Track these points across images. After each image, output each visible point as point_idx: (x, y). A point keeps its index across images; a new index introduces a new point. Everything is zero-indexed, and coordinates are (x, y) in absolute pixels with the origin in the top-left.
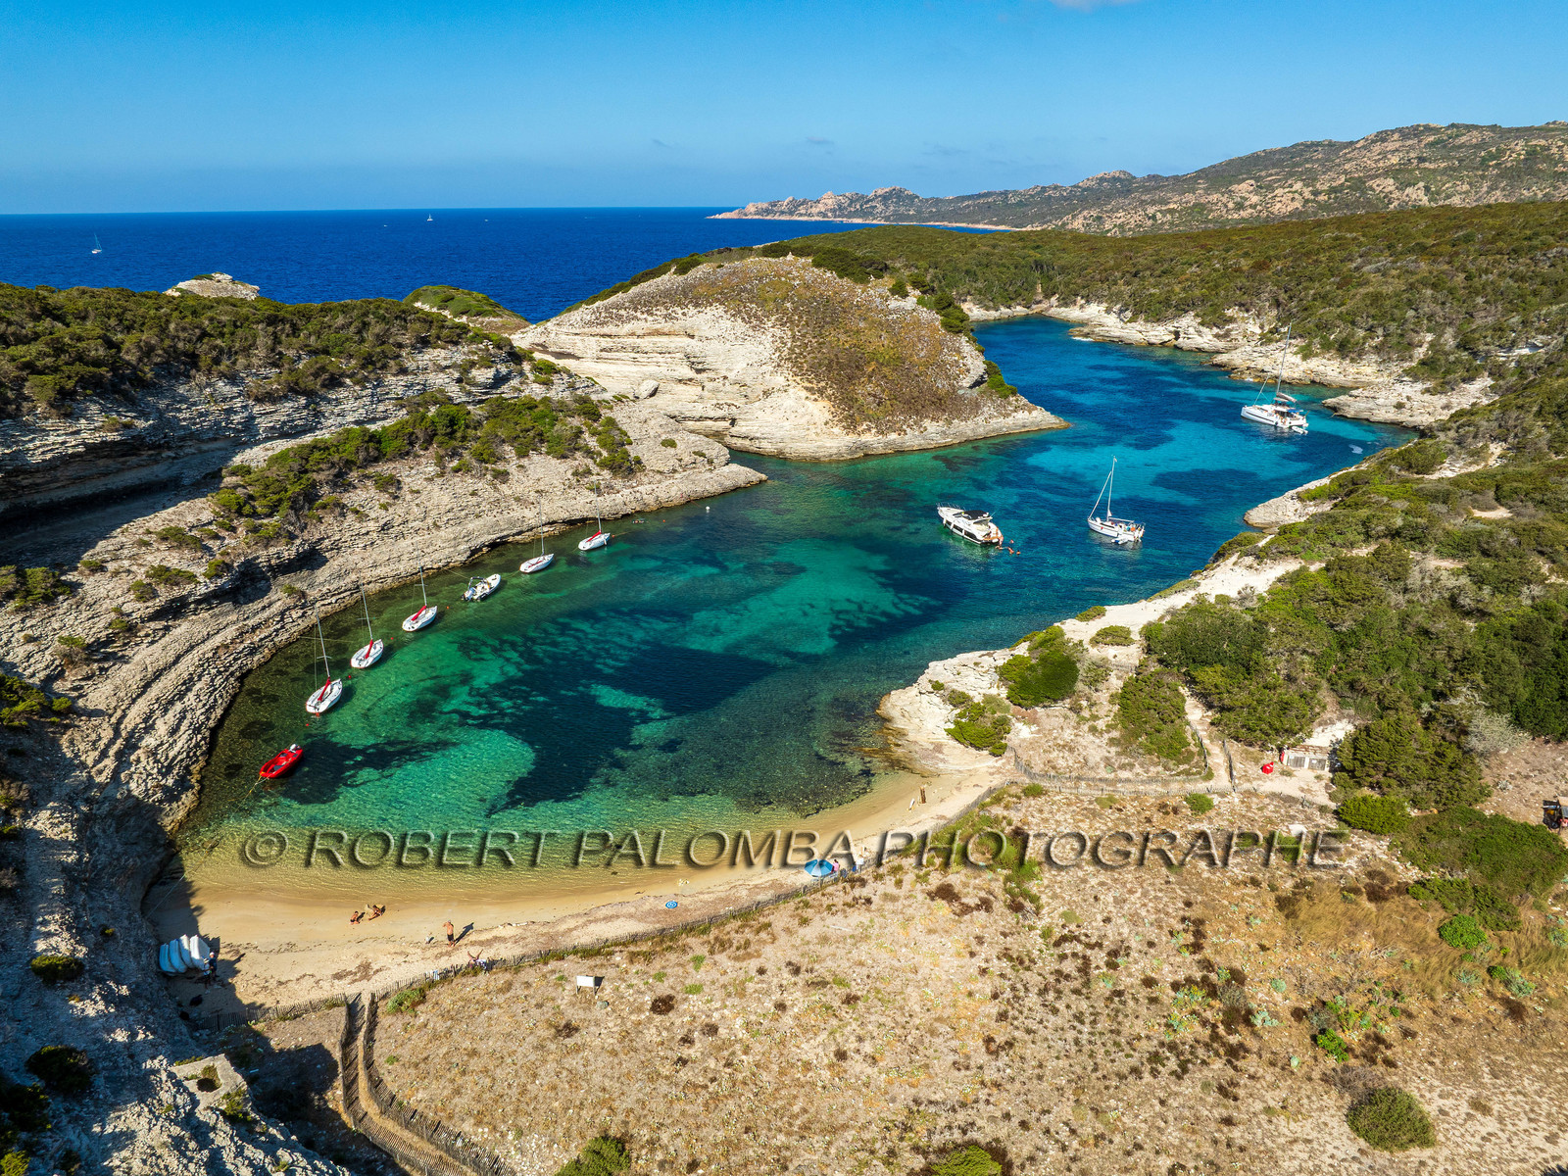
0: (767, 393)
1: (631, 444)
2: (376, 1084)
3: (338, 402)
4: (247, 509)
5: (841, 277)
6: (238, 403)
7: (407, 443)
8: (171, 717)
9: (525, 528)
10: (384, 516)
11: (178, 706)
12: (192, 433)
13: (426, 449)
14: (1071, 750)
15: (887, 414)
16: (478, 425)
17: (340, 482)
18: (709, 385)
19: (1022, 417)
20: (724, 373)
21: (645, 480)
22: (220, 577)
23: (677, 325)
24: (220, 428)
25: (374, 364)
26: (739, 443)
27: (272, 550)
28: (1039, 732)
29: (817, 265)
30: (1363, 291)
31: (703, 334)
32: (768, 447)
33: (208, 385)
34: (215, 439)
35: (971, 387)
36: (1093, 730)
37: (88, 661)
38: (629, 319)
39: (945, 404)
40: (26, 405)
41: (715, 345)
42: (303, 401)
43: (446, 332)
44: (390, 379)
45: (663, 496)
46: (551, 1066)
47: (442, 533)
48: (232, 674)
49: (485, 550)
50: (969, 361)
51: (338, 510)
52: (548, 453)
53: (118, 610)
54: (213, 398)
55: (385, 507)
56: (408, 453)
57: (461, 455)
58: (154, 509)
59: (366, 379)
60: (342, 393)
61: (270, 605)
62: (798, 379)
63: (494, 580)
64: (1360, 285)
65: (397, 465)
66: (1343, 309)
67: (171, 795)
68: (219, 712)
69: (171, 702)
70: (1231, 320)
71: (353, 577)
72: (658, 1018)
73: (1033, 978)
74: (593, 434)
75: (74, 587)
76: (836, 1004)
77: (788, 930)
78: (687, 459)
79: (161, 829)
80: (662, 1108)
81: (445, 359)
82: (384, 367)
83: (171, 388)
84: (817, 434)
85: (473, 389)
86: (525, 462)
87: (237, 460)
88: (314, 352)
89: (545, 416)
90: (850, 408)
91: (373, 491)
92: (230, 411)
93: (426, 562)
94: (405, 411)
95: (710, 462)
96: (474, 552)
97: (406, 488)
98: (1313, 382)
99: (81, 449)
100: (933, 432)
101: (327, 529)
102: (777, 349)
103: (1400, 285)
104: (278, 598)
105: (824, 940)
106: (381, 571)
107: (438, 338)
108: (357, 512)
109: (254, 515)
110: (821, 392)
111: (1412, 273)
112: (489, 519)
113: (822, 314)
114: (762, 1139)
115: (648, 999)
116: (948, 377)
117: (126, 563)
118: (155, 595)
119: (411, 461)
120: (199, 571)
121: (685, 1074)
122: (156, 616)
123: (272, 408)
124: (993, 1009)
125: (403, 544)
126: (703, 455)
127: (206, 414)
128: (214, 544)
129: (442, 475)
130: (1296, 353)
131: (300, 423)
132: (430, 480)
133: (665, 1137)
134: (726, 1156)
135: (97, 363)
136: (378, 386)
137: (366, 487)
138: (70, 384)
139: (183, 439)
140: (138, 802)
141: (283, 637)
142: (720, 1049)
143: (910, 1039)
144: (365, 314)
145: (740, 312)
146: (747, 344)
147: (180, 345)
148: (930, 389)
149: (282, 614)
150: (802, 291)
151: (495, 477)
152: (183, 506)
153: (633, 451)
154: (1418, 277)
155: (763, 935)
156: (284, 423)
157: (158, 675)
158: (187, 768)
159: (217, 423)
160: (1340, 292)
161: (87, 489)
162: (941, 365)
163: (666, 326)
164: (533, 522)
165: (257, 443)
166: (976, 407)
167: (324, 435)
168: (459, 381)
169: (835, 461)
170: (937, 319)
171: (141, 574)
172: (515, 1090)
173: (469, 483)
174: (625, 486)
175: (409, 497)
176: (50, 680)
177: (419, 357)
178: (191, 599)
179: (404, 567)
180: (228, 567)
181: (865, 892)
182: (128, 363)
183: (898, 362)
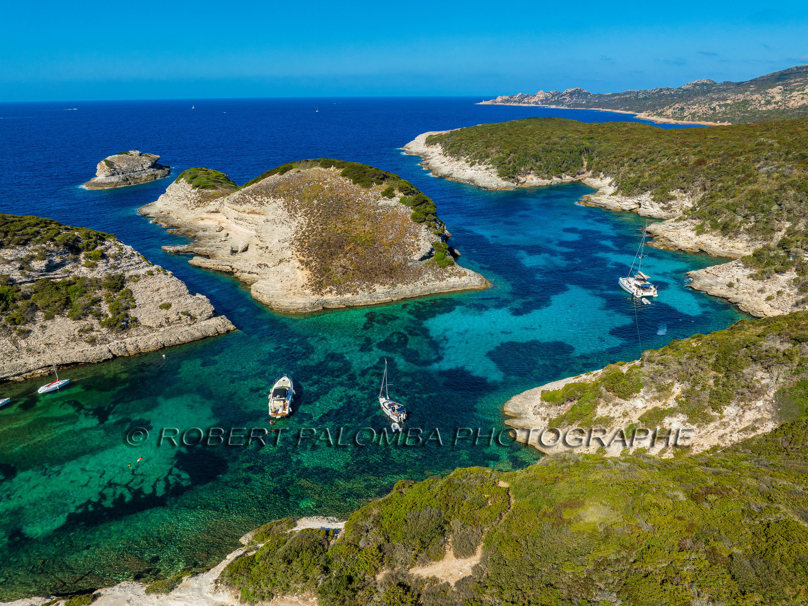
0: (281, 261)
1: (135, 308)
5: (354, 183)
9: (24, 370)
16: (26, 297)
19: (454, 280)
21: (135, 333)
23: (262, 209)
30: (750, 187)
31: (268, 217)
32: (265, 299)
35: (419, 260)
38: (247, 202)
39: (393, 273)
45: (141, 345)
50: (422, 243)
52: (68, 316)
62: (298, 253)
64: (750, 183)
66: (731, 201)
70: (674, 198)
74: (108, 302)
81: (11, 256)
84: (294, 293)
85: (32, 274)
86: (49, 323)
89: (76, 291)
90: (323, 276)
95: (193, 318)
98: (702, 251)
100: (380, 293)
102: (297, 232)
103: (775, 184)
107: (11, 242)
110: (307, 264)
111: (787, 177)
113: (333, 208)
116: (404, 253)
126: (188, 314)
130: (693, 230)
145: (289, 205)
146: (284, 227)
148: (387, 262)
150: (327, 192)
151: (19, 334)
153: (132, 313)
154: (790, 180)
160: (737, 187)
162: (402, 245)
163: (257, 209)
164: (32, 367)
166: (418, 274)
168: (21, 268)
170: (410, 212)
174: (116, 339)
183: (371, 243)
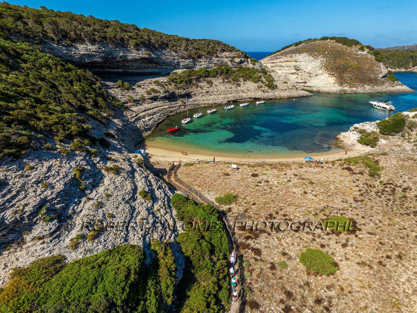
0: (316, 75)
1: (275, 81)
2: (176, 176)
3: (200, 62)
4: (175, 81)
5: (344, 45)
6: (176, 58)
7: (216, 74)
8: (149, 117)
9: (243, 98)
10: (207, 90)
11: (152, 116)
12: (165, 62)
13: (220, 76)
14: (400, 146)
15: (353, 82)
16: (234, 72)
17: (198, 79)
18: (300, 74)
19: (399, 87)
20: (305, 70)
21: (278, 91)
22: (166, 93)
23: (293, 59)
24: (172, 63)
25: (210, 54)
26: (306, 88)
27: (179, 91)
28: (389, 142)
29: (336, 42)
31: (300, 60)
32: (315, 89)
33: (170, 52)
34: (170, 66)
35: (382, 78)
36: (409, 142)
37: (134, 103)
38: (280, 58)
39: (373, 81)
40: (129, 46)
41: (303, 63)
42: (192, 60)
43: (229, 48)
44: (214, 58)
45: (282, 95)
46: (221, 180)
47: (221, 96)
48: (165, 115)
49: (232, 102)
50: (382, 70)
51: (196, 86)
52: (252, 81)
53: (142, 95)
54: (171, 55)
55: (208, 87)
56: (215, 76)
57: (229, 79)
58: (154, 78)
59: (208, 57)
60: (201, 60)
61: (177, 104)
62: (326, 71)
63: (232, 106)
65: (213, 79)
67: (146, 130)
68: (161, 121)
69: (150, 115)
71: (198, 102)
72: (253, 178)
73: (375, 190)
74: (265, 78)
75: (134, 89)
76: (307, 183)
77: (296, 169)
78: (290, 87)
79: (142, 136)
80: (249, 192)
81: (228, 55)
82: (213, 55)
83: (161, 51)
84: (330, 86)
85: (235, 64)
86: (245, 82)
87: (175, 71)
88: (196, 49)
89: (252, 72)
90: (342, 80)
91: (206, 84)
92: (174, 59)
93: (216, 102)
94: (216, 67)
95: (297, 89)
96: (229, 102)
97: (214, 84)
99: (139, 58)
100: (368, 88)
101: (193, 90)
102: (321, 64)
104: (179, 103)
105: (306, 172)
106: (205, 102)
107: (227, 50)
108: (201, 87)
109: (176, 82)
110: (333, 75)
112: (234, 95)
113: (336, 55)
114: (276, 203)
115: (251, 174)
116: (375, 74)
117: (146, 87)
118: (151, 94)
119: (216, 78)
120: (162, 91)
121: (258, 188)
122: (151, 99)
123: (184, 61)
124: (359, 193)
125: (211, 97)
126: (295, 87)
127: (169, 59)
128: (166, 87)
129: (223, 83)
131: (190, 65)
132: (220, 83)
133: (248, 198)
134: (265, 204)
135: (146, 40)
136: (211, 59)
137: (204, 82)
138: (139, 43)
139: (163, 63)
140: (138, 129)
141: (179, 111)
142: (269, 185)
143: (328, 194)
144: (210, 42)
145: (312, 54)
146: (313, 63)
147: (165, 41)
148: (368, 77)
149: (180, 106)
150: (331, 49)
151: (237, 85)
152: (160, 78)
153: (275, 83)
155: (288, 168)
156: (187, 65)
157: (149, 109)
158: (151, 127)
159: (171, 61)
161: (140, 71)
162: (373, 71)
163: (289, 59)
164: (245, 97)
165: (180, 69)
166: (383, 83)
167: (196, 69)
168: (231, 61)
169: (336, 93)
170: (373, 57)
171: (149, 89)
172: (210, 183)
173: (230, 85)
174: (271, 92)
175: (214, 86)
176: (124, 103)
177: (222, 54)
178: (159, 97)
179: (210, 102)
180: (169, 92)
181: (322, 165)
182: (152, 42)
183: (359, 69)
